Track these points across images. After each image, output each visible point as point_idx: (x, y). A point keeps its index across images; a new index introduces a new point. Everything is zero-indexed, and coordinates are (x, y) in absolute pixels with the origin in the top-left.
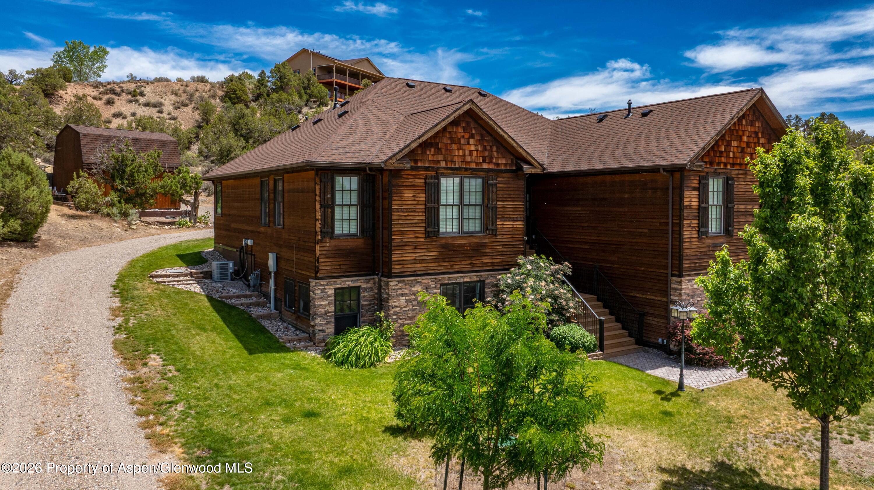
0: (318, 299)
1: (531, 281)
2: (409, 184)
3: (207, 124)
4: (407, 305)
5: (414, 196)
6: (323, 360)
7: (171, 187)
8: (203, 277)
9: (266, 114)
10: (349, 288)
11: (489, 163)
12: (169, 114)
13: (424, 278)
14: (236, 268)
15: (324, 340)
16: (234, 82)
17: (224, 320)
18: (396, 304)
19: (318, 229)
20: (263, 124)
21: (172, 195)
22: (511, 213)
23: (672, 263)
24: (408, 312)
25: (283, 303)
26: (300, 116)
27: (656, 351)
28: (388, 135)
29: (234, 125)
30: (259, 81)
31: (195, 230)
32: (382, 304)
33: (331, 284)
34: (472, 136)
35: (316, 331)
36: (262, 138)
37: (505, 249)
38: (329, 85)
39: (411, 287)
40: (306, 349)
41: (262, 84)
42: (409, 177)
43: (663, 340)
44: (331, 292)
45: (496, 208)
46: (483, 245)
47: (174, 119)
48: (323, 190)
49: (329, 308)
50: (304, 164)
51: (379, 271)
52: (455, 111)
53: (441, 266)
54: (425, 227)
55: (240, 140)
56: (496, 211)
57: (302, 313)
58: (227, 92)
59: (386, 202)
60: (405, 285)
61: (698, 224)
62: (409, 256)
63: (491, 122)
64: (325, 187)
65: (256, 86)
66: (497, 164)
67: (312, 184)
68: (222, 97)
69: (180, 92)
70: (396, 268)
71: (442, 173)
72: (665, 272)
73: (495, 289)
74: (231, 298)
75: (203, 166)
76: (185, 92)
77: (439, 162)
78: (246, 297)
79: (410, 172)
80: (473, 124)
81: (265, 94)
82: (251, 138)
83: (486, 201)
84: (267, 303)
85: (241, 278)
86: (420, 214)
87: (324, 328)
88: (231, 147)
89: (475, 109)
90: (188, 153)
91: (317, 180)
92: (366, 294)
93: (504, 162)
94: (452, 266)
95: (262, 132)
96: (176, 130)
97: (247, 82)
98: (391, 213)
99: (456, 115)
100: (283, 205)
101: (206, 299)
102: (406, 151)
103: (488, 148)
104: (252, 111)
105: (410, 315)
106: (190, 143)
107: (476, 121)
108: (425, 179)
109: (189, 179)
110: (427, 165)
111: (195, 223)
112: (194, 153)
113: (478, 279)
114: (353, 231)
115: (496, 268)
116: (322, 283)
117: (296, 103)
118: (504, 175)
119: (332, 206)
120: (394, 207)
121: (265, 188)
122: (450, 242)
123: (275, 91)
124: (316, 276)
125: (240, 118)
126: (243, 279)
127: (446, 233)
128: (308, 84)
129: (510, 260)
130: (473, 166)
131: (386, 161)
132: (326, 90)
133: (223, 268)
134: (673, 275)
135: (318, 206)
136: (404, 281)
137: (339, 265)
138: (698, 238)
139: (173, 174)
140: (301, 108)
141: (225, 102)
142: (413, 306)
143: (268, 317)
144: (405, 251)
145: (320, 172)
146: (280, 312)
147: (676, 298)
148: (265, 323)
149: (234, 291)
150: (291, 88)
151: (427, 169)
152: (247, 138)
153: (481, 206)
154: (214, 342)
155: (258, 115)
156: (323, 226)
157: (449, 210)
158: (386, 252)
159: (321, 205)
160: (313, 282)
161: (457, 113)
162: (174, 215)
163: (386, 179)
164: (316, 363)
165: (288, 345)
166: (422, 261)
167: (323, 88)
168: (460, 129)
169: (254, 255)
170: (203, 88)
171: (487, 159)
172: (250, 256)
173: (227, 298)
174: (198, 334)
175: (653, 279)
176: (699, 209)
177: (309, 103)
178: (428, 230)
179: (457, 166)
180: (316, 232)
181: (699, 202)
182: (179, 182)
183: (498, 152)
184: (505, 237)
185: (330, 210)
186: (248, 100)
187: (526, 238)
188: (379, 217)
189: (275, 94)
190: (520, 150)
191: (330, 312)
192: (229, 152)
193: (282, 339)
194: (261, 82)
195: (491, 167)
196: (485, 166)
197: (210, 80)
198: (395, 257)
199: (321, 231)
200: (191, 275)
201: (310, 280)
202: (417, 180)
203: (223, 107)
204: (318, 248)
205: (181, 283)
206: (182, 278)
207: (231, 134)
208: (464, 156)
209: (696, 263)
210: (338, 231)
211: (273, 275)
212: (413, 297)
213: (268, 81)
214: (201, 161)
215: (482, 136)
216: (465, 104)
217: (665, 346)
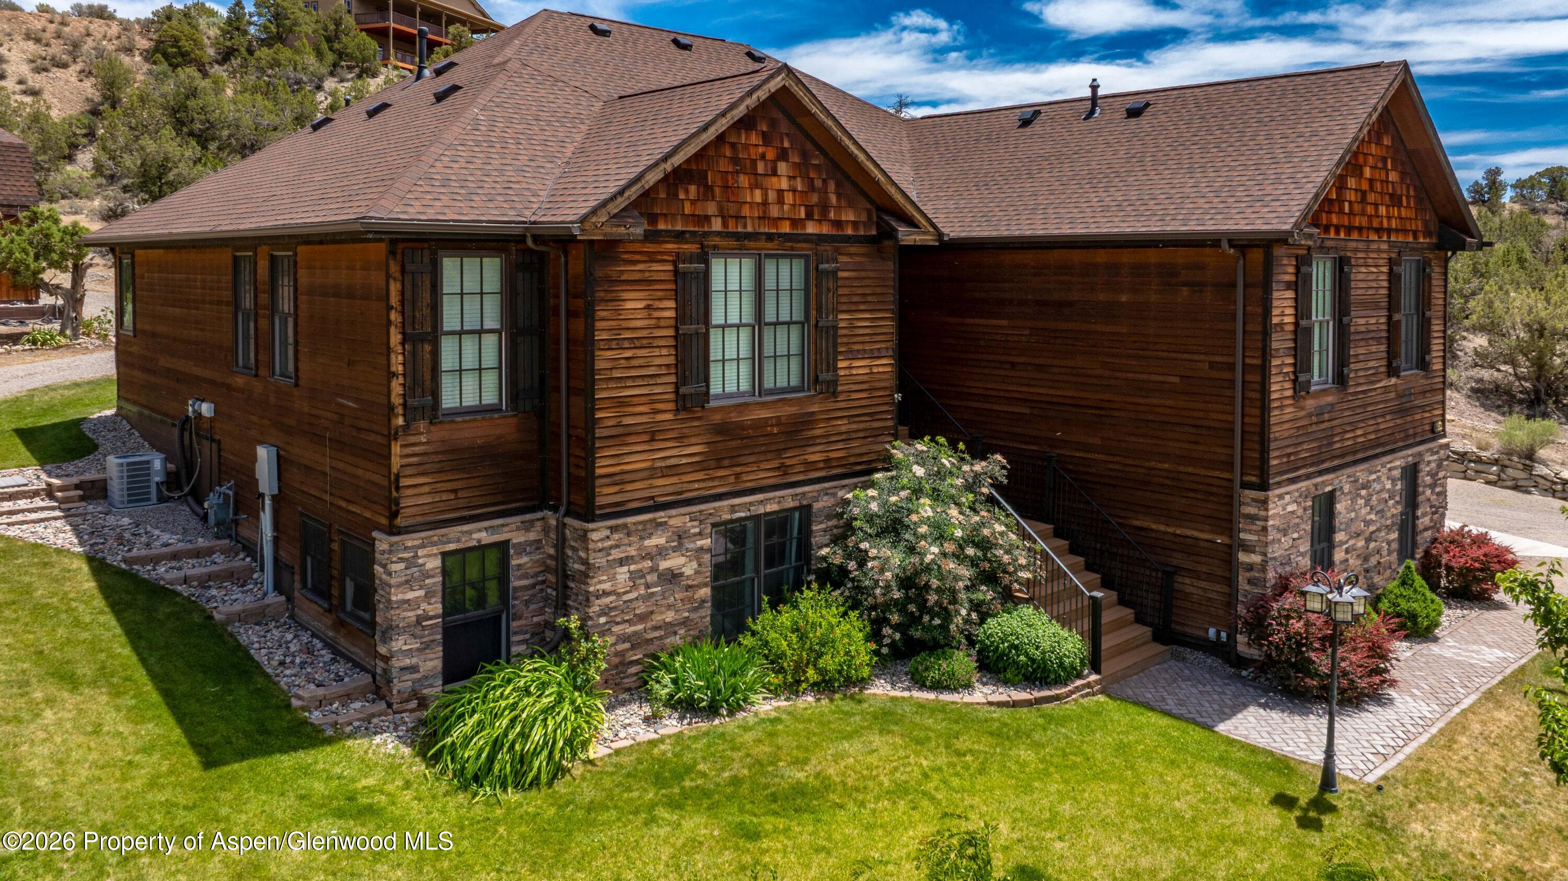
0: (400, 585)
1: (926, 507)
2: (637, 276)
3: (113, 107)
4: (634, 587)
5: (648, 307)
6: (420, 767)
7: (11, 253)
8: (82, 498)
9: (246, 90)
10: (482, 548)
11: (820, 221)
12: (20, 82)
13: (673, 512)
14: (172, 467)
15: (415, 694)
16: (174, 22)
17: (134, 636)
18: (607, 586)
19: (396, 400)
20: (239, 111)
21: (15, 272)
22: (867, 339)
23: (1242, 457)
24: (635, 604)
25: (297, 578)
26: (320, 96)
27: (1200, 655)
28: (570, 149)
29: (174, 111)
30: (229, 22)
31: (75, 352)
32: (566, 587)
33: (434, 544)
34: (783, 155)
35: (395, 672)
36: (237, 139)
37: (854, 427)
38: (380, 34)
39: (642, 538)
40: (368, 728)
41: (238, 29)
42: (637, 257)
43: (1218, 633)
44: (434, 564)
45: (835, 328)
46: (807, 421)
47: (35, 93)
48: (408, 295)
49: (429, 607)
50: (358, 227)
51: (559, 499)
52: (750, 94)
53: (713, 479)
54: (677, 385)
55: (187, 143)
56: (836, 336)
57: (351, 614)
58: (159, 42)
59: (579, 325)
60: (629, 535)
61: (1295, 365)
62: (637, 462)
63: (830, 123)
64: (414, 285)
65: (224, 32)
66: (838, 224)
67: (377, 278)
68: (147, 51)
69: (47, 35)
70: (606, 495)
71: (715, 247)
72: (1226, 475)
73: (834, 522)
74: (156, 560)
75: (105, 198)
76: (58, 36)
77: (707, 219)
78: (197, 554)
79: (637, 247)
80: (784, 126)
81: (243, 50)
82: (213, 139)
83: (813, 313)
84: (253, 571)
85: (185, 495)
86: (664, 352)
87: (414, 660)
88: (166, 159)
89: (795, 89)
90: (69, 168)
91: (394, 268)
92: (524, 560)
93: (851, 218)
94: (738, 475)
95: (238, 127)
96: (36, 118)
97: (202, 22)
98: (593, 352)
99: (751, 102)
100: (296, 325)
101: (85, 568)
102: (633, 193)
103: (818, 183)
104: (215, 82)
105: (641, 609)
106: (74, 146)
107: (793, 121)
108: (675, 263)
109: (57, 236)
110: (679, 227)
111: (75, 336)
112: (84, 168)
113: (797, 504)
114: (490, 397)
115: (835, 471)
116: (409, 544)
117: (311, 68)
118: (853, 249)
119: (434, 335)
120: (600, 336)
121: (246, 276)
122: (734, 417)
123: (266, 43)
124: (391, 525)
125: (187, 97)
126: (190, 499)
127: (725, 396)
128: (336, 31)
129: (864, 450)
130: (786, 228)
131: (583, 219)
132: (372, 45)
133: (137, 472)
134: (1246, 486)
135: (395, 338)
136: (625, 526)
137: (455, 491)
138: (1293, 397)
139: (17, 221)
140: (321, 79)
141: (155, 63)
142: (648, 586)
143: (258, 617)
144: (626, 449)
145: (401, 246)
146: (289, 599)
147: (1255, 538)
148: (249, 636)
149: (165, 537)
150: (299, 38)
151: (679, 236)
152: (203, 139)
153: (803, 324)
154: (97, 730)
155: (229, 92)
156: (409, 390)
157: (731, 335)
158: (578, 452)
159: (403, 333)
160: (382, 543)
161: (755, 96)
162: (22, 316)
163: (577, 266)
164: (399, 783)
165: (316, 716)
166: (671, 471)
167: (368, 40)
168: (754, 139)
169: (219, 443)
170: (102, 30)
171: (816, 211)
172: (206, 443)
173: (143, 561)
174: (50, 701)
175: (1194, 491)
176: (1295, 332)
177: (339, 70)
178: (683, 390)
179: (750, 229)
180: (391, 408)
181: (1296, 315)
182: (31, 243)
183: (839, 196)
184: (854, 396)
185: (428, 348)
186: (206, 60)
187: (898, 397)
188: (557, 360)
189: (265, 49)
190: (892, 191)
191: (431, 618)
192: (164, 168)
193: (299, 698)
194: (235, 25)
195: (825, 229)
196: (811, 228)
197: (119, 15)
198: (603, 467)
199: (405, 405)
200: (50, 492)
201: (375, 534)
202: (656, 267)
203: (150, 72)
204: (396, 449)
205: (20, 517)
206: (22, 504)
207: (168, 132)
208: (765, 203)
209: (1289, 455)
210: (449, 400)
211: (268, 502)
212: (648, 564)
213: (250, 23)
214: (99, 186)
215: (804, 155)
216: (772, 77)
217: (1223, 645)
